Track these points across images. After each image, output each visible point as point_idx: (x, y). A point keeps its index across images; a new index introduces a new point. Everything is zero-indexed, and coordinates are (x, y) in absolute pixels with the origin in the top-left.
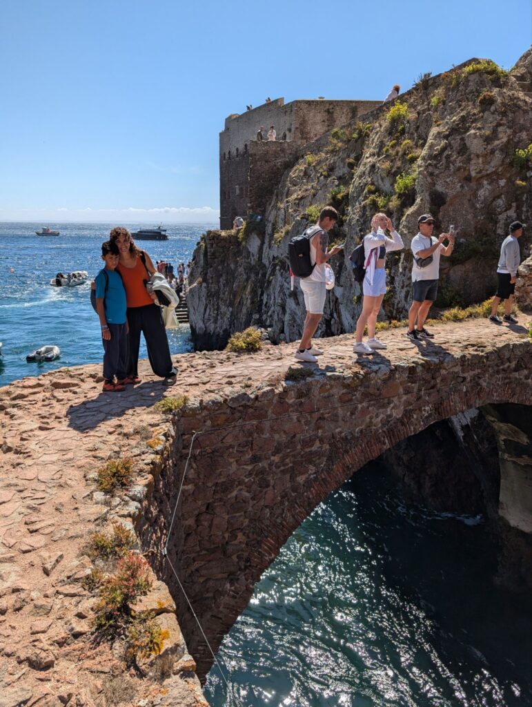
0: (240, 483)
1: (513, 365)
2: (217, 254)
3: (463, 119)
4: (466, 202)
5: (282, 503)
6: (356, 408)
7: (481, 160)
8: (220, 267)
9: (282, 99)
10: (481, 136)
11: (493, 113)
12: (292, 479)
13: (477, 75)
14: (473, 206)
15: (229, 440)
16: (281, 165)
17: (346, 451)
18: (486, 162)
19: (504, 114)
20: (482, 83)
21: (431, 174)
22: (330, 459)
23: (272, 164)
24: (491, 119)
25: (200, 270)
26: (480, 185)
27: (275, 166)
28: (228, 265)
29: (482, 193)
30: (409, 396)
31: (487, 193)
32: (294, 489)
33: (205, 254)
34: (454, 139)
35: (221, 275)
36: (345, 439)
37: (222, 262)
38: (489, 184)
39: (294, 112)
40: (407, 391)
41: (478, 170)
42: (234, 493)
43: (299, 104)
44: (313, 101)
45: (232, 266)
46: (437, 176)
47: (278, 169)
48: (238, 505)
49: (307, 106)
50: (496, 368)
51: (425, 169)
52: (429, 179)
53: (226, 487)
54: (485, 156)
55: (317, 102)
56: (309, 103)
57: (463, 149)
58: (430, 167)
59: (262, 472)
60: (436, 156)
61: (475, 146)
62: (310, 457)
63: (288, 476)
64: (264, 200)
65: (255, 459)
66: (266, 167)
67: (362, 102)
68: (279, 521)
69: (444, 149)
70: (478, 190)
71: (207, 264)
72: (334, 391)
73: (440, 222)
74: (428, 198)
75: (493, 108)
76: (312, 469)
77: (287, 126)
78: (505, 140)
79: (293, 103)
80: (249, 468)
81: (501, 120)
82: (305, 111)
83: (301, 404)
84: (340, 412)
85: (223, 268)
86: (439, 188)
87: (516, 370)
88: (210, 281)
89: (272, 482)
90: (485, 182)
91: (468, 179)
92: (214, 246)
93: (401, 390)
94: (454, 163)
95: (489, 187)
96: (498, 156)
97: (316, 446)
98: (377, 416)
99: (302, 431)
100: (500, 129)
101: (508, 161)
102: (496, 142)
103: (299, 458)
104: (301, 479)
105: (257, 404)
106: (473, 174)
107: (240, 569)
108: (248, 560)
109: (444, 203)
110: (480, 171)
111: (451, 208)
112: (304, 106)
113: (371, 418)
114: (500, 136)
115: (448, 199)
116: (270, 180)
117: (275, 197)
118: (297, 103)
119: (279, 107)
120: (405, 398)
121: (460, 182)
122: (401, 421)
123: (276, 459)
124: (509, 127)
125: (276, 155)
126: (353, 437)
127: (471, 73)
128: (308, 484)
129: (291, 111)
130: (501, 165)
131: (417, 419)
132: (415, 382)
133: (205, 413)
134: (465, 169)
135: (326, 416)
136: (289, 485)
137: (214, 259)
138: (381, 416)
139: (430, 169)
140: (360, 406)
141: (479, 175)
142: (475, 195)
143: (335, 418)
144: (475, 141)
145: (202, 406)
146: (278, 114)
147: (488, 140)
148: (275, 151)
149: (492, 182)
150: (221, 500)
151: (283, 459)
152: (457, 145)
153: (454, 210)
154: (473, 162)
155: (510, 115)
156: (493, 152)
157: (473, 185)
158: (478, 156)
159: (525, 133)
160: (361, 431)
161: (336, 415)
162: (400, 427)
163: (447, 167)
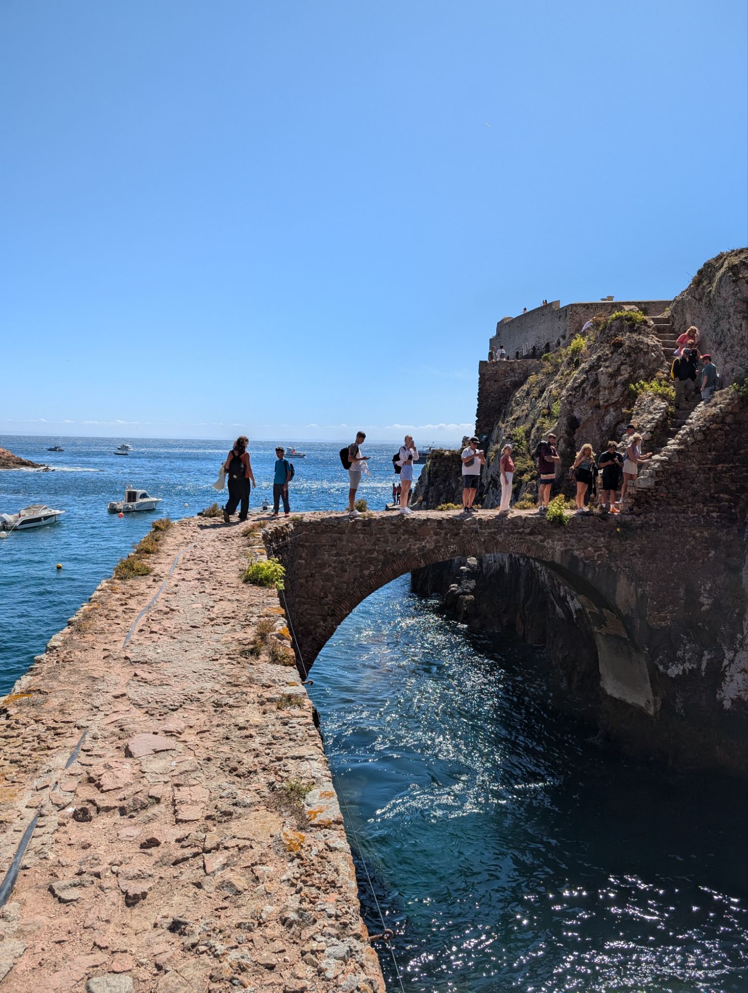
0: (330, 566)
1: (528, 530)
2: (440, 473)
3: (599, 358)
4: (595, 425)
5: (354, 583)
6: (400, 538)
7: (607, 392)
8: (441, 486)
9: (558, 302)
10: (607, 373)
11: (620, 354)
12: (361, 571)
13: (619, 321)
14: (600, 429)
15: (324, 541)
16: (510, 385)
17: (394, 561)
18: (611, 393)
19: (629, 355)
20: (621, 329)
21: (570, 403)
22: (384, 564)
23: (501, 383)
24: (618, 358)
25: (423, 489)
26: (607, 411)
27: (505, 385)
28: (450, 484)
29: (608, 418)
30: (438, 537)
31: (612, 419)
32: (362, 577)
33: (429, 474)
34: (591, 374)
35: (441, 495)
36: (393, 554)
37: (445, 481)
38: (614, 411)
39: (569, 316)
40: (436, 534)
41: (605, 400)
42: (326, 571)
43: (574, 308)
44: (592, 304)
45: (454, 485)
46: (574, 404)
47: (508, 388)
48: (327, 578)
49: (584, 309)
50: (511, 531)
51: (566, 399)
52: (568, 407)
53: (322, 566)
54: (610, 388)
55: (597, 305)
56: (587, 306)
57: (596, 382)
58: (570, 397)
59: (342, 562)
60: (576, 387)
61: (603, 380)
62: (370, 561)
63: (358, 569)
64: (492, 419)
65: (338, 555)
66: (496, 387)
67: (653, 303)
68: (351, 592)
69: (583, 382)
70: (605, 415)
71: (431, 484)
72: (386, 526)
73: (574, 442)
74: (565, 422)
75: (621, 350)
76: (372, 568)
77: (561, 332)
78: (627, 376)
79: (567, 306)
80: (335, 558)
81: (625, 360)
82: (582, 316)
83: (365, 530)
84: (390, 539)
85: (444, 488)
86: (576, 414)
87: (531, 534)
88: (431, 500)
89: (348, 570)
90: (612, 409)
91: (598, 407)
92: (437, 464)
93: (432, 532)
94: (587, 394)
95: (614, 413)
96: (619, 388)
97: (375, 555)
98: (415, 545)
99: (366, 544)
100: (622, 367)
101: (626, 392)
102: (620, 378)
103: (364, 560)
104: (366, 572)
105: (339, 526)
106: (601, 402)
107: (329, 615)
108: (333, 611)
109: (578, 427)
110: (607, 400)
111: (584, 430)
112: (580, 310)
113: (410, 545)
114: (623, 372)
115: (581, 423)
116: (500, 399)
117: (502, 417)
118: (573, 307)
119: (553, 311)
120: (435, 537)
121: (591, 409)
122: (432, 550)
123: (351, 557)
124: (630, 366)
125: (506, 374)
126: (398, 554)
127: (614, 320)
128: (370, 576)
129: (566, 316)
130: (621, 396)
131: (444, 552)
132: (442, 529)
133: (311, 526)
134: (594, 399)
135: (381, 539)
136: (358, 574)
137: (436, 478)
138: (418, 545)
139: (570, 398)
140: (403, 537)
141: (606, 404)
142: (603, 420)
143: (386, 542)
144: (603, 377)
145: (310, 523)
146: (552, 319)
147: (612, 376)
148: (505, 371)
149: (617, 409)
150: (319, 572)
151: (355, 558)
152: (593, 379)
153: (586, 432)
154: (601, 393)
155: (633, 356)
156: (616, 385)
157: (602, 411)
158: (605, 388)
159: (642, 370)
160: (404, 552)
161: (388, 540)
162: (431, 553)
163: (583, 397)
